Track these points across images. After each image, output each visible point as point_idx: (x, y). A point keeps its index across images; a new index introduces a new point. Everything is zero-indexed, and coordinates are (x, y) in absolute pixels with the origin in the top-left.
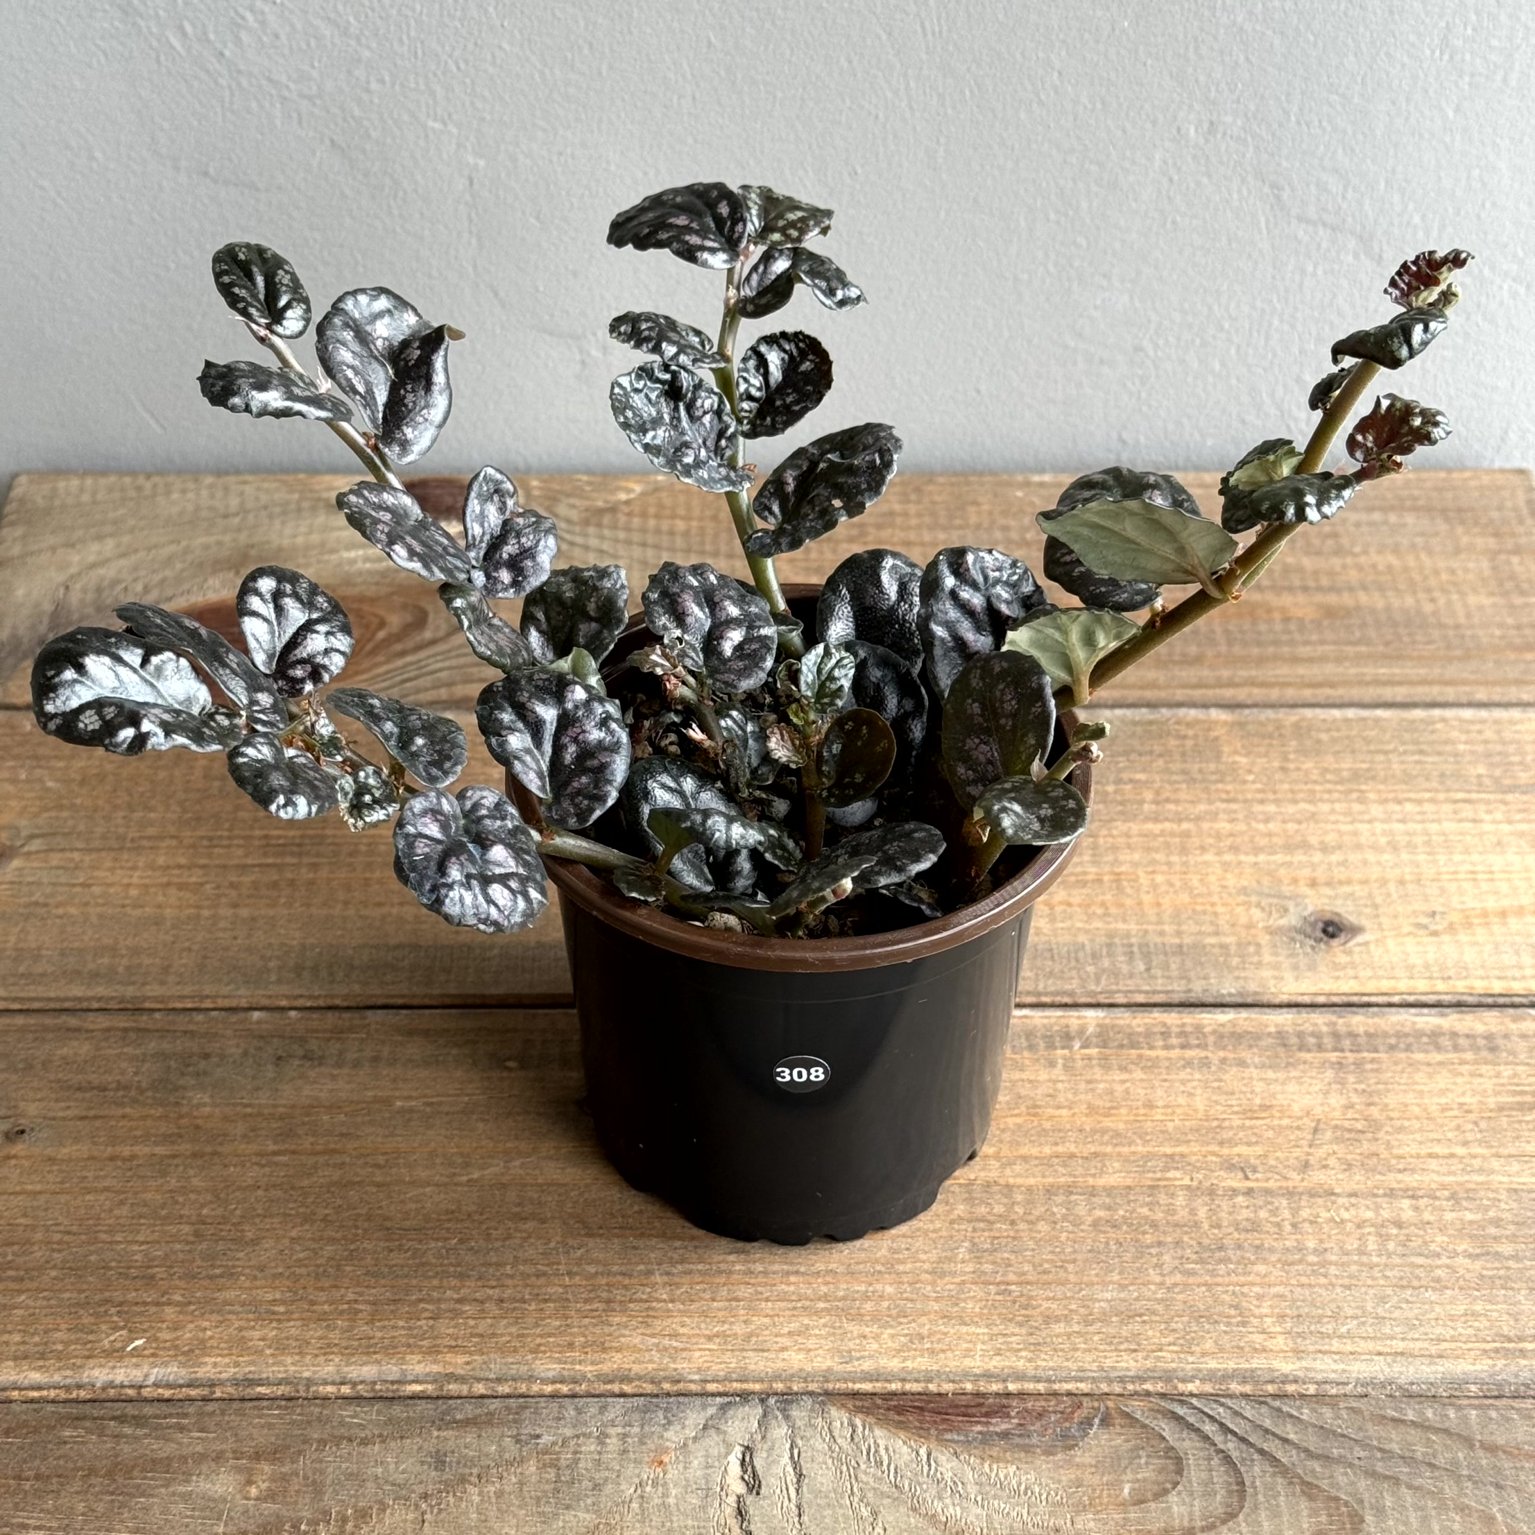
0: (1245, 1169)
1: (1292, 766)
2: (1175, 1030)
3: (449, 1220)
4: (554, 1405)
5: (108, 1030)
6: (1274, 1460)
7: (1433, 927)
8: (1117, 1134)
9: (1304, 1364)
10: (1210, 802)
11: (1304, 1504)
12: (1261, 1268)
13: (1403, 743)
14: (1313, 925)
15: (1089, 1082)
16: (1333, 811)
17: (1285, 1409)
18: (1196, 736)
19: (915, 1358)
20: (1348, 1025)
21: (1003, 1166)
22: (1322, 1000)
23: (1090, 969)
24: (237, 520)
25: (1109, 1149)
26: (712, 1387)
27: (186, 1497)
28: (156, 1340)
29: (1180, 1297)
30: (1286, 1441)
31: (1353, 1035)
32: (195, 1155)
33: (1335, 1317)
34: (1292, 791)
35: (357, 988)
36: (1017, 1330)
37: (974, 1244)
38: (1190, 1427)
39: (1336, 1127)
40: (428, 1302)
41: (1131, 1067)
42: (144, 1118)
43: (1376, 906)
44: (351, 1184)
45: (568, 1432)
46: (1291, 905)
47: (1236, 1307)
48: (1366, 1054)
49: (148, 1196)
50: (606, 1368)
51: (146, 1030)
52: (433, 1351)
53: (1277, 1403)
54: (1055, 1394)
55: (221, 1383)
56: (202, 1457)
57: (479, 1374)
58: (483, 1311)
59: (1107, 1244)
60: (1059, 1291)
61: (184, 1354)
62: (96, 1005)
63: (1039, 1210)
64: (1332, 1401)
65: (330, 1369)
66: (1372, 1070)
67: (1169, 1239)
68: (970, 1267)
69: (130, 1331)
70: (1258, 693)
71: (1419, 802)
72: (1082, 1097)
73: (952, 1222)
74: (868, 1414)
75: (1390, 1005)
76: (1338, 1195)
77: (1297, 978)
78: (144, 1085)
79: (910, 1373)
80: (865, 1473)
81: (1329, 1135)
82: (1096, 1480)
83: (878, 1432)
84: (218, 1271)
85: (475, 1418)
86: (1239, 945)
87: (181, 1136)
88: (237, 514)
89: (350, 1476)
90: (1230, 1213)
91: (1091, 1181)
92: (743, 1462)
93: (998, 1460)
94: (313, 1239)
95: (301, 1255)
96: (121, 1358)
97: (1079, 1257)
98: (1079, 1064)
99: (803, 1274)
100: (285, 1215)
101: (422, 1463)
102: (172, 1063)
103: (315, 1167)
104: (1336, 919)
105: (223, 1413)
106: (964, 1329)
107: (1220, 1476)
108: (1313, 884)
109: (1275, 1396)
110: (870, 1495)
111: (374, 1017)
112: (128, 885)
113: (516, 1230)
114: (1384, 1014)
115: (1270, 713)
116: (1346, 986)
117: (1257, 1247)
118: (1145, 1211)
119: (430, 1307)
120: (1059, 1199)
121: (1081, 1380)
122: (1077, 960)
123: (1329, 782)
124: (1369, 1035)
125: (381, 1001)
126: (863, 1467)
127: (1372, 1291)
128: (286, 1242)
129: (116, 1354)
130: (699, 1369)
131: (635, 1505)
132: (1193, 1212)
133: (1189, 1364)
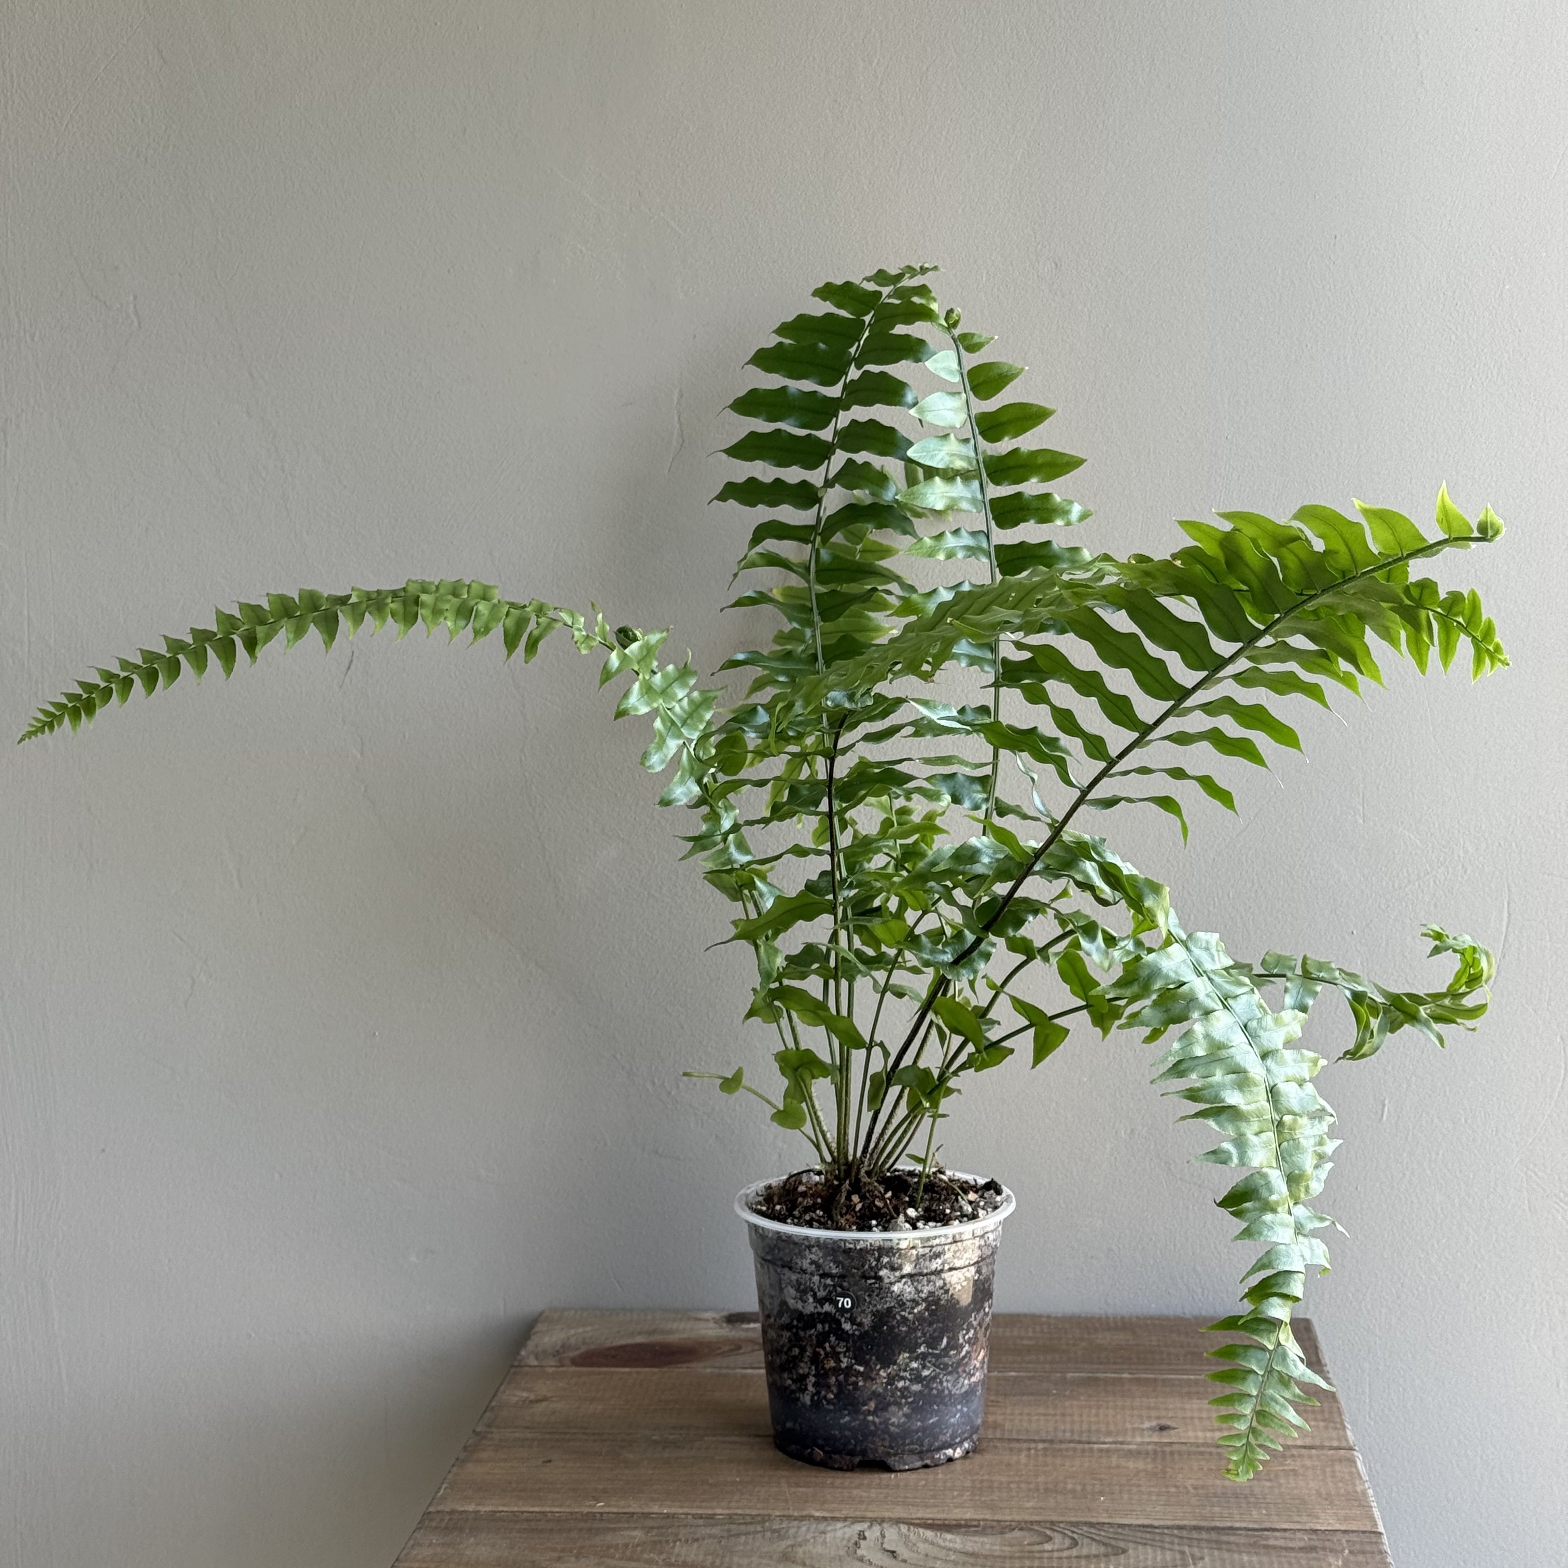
1: (1158, 1390)
2: (1079, 1448)
6: (1093, 1539)
9: (1116, 1520)
10: (1115, 1397)
11: (1103, 1547)
14: (1155, 1427)
19: (940, 1516)
22: (1152, 1443)
24: (650, 1322)
27: (621, 1535)
28: (609, 1503)
29: (1063, 1505)
31: (1164, 1452)
32: (626, 1467)
34: (1156, 1395)
36: (987, 1511)
39: (1148, 1472)
41: (1057, 1457)
42: (603, 1459)
45: (785, 1526)
46: (1146, 1422)
49: (605, 1475)
51: (606, 1440)
59: (1033, 1493)
60: (1009, 1503)
61: (620, 1507)
65: (683, 1511)
66: (1169, 1460)
67: (1062, 1494)
69: (598, 1502)
74: (916, 1526)
77: (1143, 1438)
78: (604, 1452)
81: (1144, 1473)
82: (1013, 1540)
83: (919, 1529)
84: (636, 1491)
85: (745, 1523)
86: (1117, 1432)
87: (620, 1463)
89: (690, 1533)
92: (859, 1535)
93: (972, 1536)
94: (677, 1485)
95: (672, 1488)
96: (594, 1507)
97: (1020, 1496)
100: (666, 1480)
101: (721, 1531)
103: (679, 1470)
104: (1167, 1426)
106: (964, 1510)
107: (1067, 1542)
108: (1158, 1418)
110: (913, 1542)
112: (597, 1408)
118: (1053, 1487)
119: (727, 1500)
126: (912, 1536)
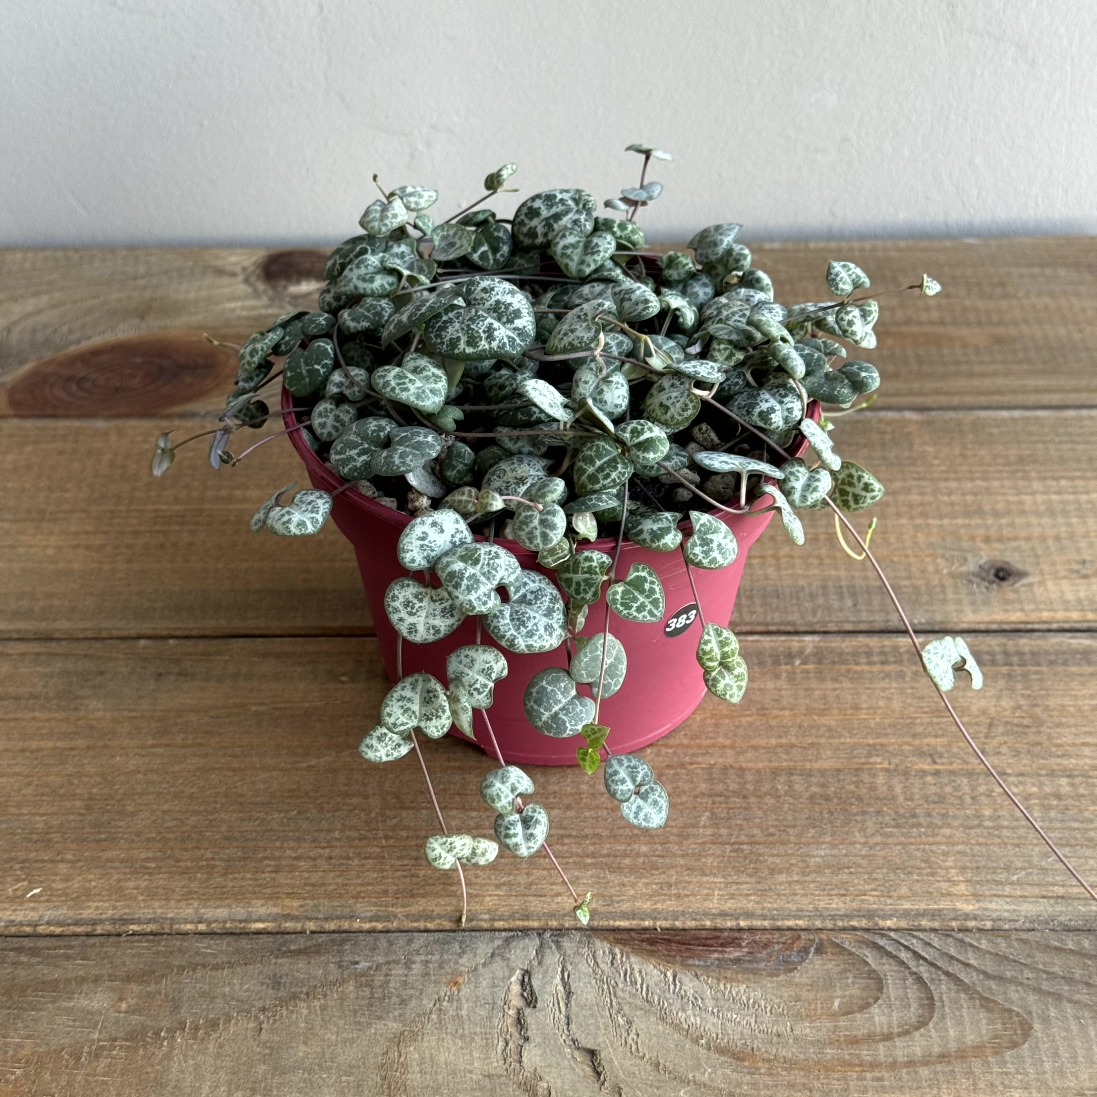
0: (933, 756)
1: (969, 453)
2: (876, 650)
3: (291, 797)
4: (370, 939)
5: (24, 654)
6: (957, 980)
7: (1084, 572)
8: (830, 729)
9: (982, 904)
10: (904, 480)
11: (982, 1014)
12: (947, 831)
13: (1058, 435)
14: (988, 571)
15: (807, 690)
16: (1002, 486)
17: (968, 940)
18: (893, 432)
19: (664, 901)
20: (1017, 645)
21: (738, 754)
22: (994, 627)
23: (808, 605)
24: (143, 282)
25: (823, 741)
26: (499, 924)
27: (69, 1011)
28: (51, 889)
29: (880, 853)
30: (967, 965)
31: (1020, 654)
32: (88, 748)
33: (1007, 868)
34: (971, 472)
35: (223, 623)
36: (748, 880)
37: (713, 813)
38: (889, 954)
39: (1007, 723)
40: (271, 859)
41: (841, 678)
42: (48, 720)
43: (1037, 556)
44: (213, 769)
45: (381, 959)
46: (970, 557)
47: (926, 861)
48: (1030, 668)
49: (51, 779)
50: (414, 909)
51: (57, 654)
52: (274, 897)
53: (960, 935)
54: (779, 929)
55: (101, 922)
56: (82, 980)
57: (309, 914)
58: (316, 866)
59: (821, 813)
60: (782, 849)
61: (72, 899)
62: (16, 636)
63: (766, 788)
64: (1005, 934)
65: (190, 911)
66: (1036, 680)
67: (872, 809)
68: (709, 831)
69: (30, 882)
70: (942, 400)
71: (1072, 479)
72: (801, 701)
73: (696, 797)
74: (625, 944)
75: (1049, 631)
76: (1009, 775)
77: (974, 611)
78: (51, 695)
79: (659, 913)
80: (623, 991)
81: (1001, 729)
82: (811, 995)
83: (633, 959)
84: (103, 836)
85: (306, 949)
86: (927, 585)
87: (77, 733)
88: (143, 277)
89: (203, 994)
90: (921, 789)
91: (808, 766)
92: (523, 982)
93: (731, 980)
94: (180, 812)
95: (170, 824)
96: (22, 903)
97: (798, 823)
98: (799, 676)
99: (575, 837)
100: (159, 793)
101: (262, 984)
102: (74, 679)
103: (185, 756)
104: (1006, 566)
105: (102, 946)
106: (705, 879)
107: (913, 992)
108: (987, 540)
109: (960, 930)
110: (626, 1008)
111: (236, 645)
112: (46, 547)
113: (344, 804)
114: (1044, 638)
115: (952, 414)
116: (1015, 616)
117: (943, 815)
118: (852, 787)
119: (272, 863)
120: (782, 779)
121: (800, 918)
122: (798, 598)
123: (999, 464)
124: (1033, 654)
125: (243, 632)
126: (621, 986)
127: (1037, 849)
128: (159, 813)
129: (18, 899)
130: (489, 911)
131: (434, 1016)
132: (891, 788)
133: (889, 905)
